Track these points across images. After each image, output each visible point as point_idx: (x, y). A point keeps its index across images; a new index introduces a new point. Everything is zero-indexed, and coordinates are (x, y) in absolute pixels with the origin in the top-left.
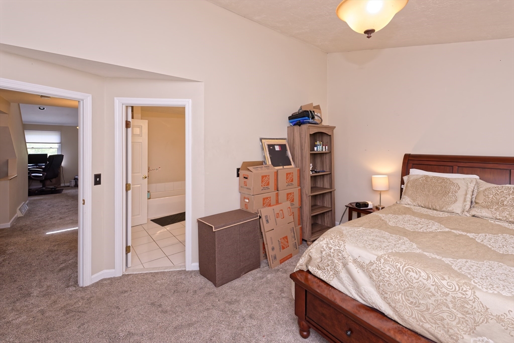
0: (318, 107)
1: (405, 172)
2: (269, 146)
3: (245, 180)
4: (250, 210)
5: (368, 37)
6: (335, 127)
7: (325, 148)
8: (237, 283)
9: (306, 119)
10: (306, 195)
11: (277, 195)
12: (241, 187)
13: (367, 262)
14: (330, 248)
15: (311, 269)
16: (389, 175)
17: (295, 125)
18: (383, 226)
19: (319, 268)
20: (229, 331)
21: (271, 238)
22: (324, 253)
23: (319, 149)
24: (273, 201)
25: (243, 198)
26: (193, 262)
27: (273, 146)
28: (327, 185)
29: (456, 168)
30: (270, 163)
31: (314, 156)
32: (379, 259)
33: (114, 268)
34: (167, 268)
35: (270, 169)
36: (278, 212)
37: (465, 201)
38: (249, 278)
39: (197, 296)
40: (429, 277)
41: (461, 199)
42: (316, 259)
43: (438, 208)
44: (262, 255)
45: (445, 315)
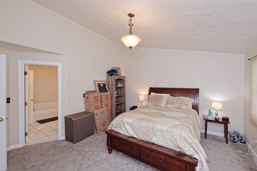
0: (119, 68)
1: (150, 94)
2: (98, 84)
3: (87, 99)
4: (89, 111)
5: (130, 49)
6: (126, 77)
7: (122, 85)
8: (83, 141)
9: (114, 73)
10: (114, 104)
11: (101, 105)
12: (85, 102)
13: (130, 122)
14: (119, 120)
15: (113, 129)
16: (145, 95)
17: (109, 75)
18: (139, 112)
19: (115, 128)
20: (81, 157)
21: (99, 122)
22: (117, 122)
23: (119, 85)
24: (100, 107)
25: (86, 107)
26: (62, 136)
27: (100, 84)
28: (123, 100)
29: (164, 92)
30: (99, 91)
31: (117, 88)
32: (133, 121)
33: (19, 144)
34: (48, 140)
35: (99, 94)
36: (102, 111)
37: (165, 103)
38: (89, 139)
39: (65, 148)
40: (146, 123)
41: (164, 102)
42: (115, 125)
43: (158, 106)
44: (95, 130)
45: (149, 133)
